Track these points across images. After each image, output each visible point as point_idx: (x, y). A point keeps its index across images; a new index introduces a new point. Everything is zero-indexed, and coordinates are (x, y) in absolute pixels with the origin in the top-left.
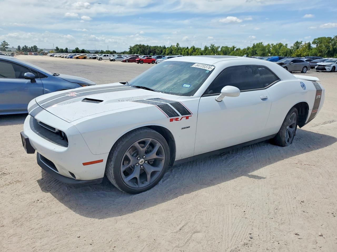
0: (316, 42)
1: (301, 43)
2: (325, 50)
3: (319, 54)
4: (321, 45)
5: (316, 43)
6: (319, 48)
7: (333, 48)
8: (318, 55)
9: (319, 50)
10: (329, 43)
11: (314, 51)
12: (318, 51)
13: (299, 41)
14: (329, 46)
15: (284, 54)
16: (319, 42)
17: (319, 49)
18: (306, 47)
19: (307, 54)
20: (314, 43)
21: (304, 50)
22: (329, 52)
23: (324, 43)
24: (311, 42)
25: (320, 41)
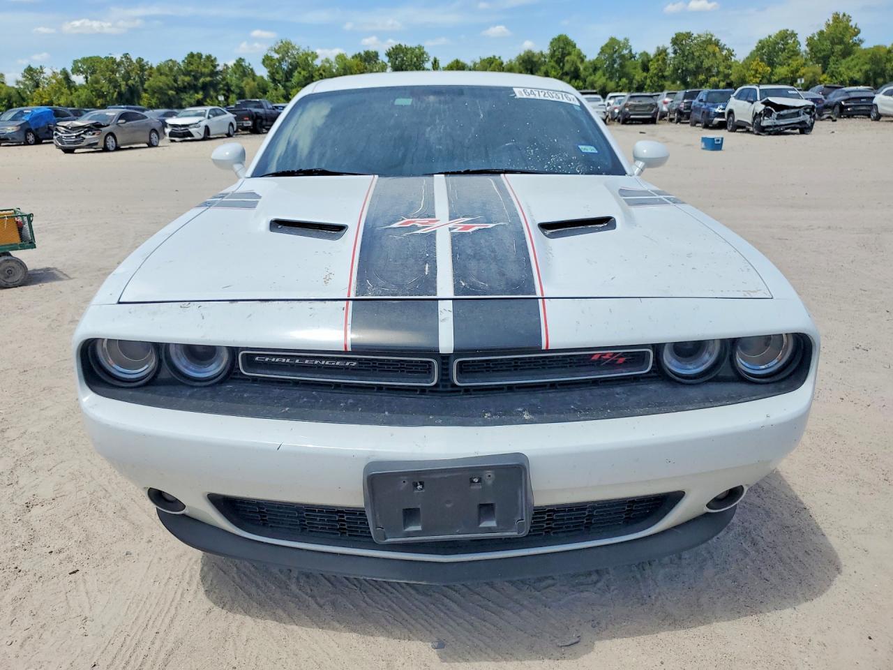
0: (81, 69)
1: (42, 73)
2: (111, 91)
3: (98, 101)
4: (96, 78)
5: (82, 73)
6: (96, 86)
7: (127, 85)
8: (98, 105)
9: (96, 90)
10: (113, 72)
11: (84, 94)
12: (94, 93)
13: (33, 66)
14: (117, 81)
15: (4, 103)
16: (88, 68)
17: (94, 87)
18: (59, 82)
19: (69, 102)
20: (76, 70)
21: (58, 91)
22: (120, 94)
23: (103, 73)
24: (69, 70)
25: (90, 66)
